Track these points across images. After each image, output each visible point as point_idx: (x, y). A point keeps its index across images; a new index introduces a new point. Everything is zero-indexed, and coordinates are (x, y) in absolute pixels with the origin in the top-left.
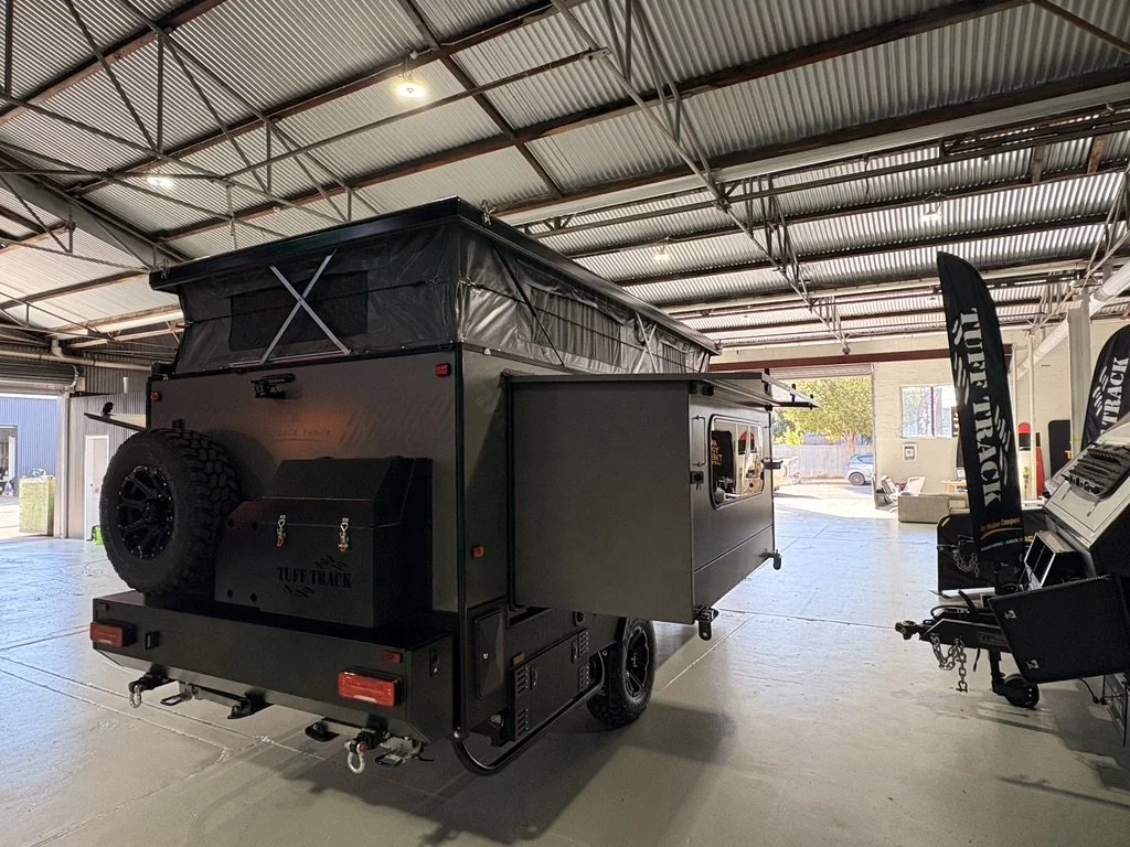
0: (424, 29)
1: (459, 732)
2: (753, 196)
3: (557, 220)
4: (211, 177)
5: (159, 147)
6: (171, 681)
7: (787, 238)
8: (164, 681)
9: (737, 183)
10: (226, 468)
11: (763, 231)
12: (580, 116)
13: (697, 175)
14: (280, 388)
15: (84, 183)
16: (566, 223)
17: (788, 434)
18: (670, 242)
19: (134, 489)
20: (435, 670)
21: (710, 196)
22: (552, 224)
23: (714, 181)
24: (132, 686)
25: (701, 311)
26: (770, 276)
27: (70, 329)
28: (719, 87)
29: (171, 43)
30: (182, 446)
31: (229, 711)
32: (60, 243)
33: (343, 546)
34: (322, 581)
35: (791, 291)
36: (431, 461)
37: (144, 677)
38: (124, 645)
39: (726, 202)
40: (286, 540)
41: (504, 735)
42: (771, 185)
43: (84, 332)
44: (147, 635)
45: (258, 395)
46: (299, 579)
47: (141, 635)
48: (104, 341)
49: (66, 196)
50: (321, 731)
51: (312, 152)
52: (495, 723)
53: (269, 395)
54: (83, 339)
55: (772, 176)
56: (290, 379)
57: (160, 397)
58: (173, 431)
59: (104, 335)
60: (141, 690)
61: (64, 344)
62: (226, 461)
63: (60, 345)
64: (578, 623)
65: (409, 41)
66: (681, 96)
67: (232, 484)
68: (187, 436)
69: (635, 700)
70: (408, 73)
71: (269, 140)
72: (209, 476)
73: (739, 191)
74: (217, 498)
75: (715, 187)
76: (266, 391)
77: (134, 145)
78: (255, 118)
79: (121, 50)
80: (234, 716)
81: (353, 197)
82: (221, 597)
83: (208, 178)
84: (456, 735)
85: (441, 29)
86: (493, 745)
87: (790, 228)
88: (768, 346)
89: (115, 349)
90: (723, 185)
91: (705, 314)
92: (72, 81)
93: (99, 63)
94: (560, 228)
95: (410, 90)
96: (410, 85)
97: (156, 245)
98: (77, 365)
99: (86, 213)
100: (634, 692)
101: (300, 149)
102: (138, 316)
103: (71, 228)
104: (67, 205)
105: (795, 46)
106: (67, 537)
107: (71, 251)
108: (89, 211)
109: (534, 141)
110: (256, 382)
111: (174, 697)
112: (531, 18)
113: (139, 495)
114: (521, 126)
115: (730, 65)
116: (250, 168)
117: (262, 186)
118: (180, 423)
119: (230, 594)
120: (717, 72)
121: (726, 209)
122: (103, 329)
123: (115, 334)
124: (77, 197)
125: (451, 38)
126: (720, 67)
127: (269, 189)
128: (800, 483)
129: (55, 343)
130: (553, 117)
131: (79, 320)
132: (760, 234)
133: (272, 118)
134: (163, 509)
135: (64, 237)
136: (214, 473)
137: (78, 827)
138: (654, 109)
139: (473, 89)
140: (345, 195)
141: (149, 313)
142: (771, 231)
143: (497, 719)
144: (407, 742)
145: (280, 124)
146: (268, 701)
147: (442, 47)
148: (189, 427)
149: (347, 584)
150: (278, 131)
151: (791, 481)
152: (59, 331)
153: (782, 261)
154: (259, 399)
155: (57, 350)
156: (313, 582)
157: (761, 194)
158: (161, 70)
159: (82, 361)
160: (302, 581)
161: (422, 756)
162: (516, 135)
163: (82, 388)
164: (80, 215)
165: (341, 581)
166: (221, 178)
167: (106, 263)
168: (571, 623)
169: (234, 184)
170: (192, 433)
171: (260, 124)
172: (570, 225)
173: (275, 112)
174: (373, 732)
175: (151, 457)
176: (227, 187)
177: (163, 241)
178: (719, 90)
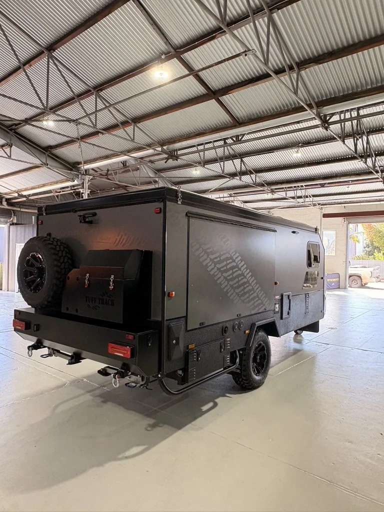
0: (168, 43)
1: (161, 374)
2: (345, 120)
3: (237, 136)
4: (70, 121)
5: (47, 108)
6: (45, 347)
7: (368, 143)
8: (42, 347)
9: (333, 114)
10: (67, 255)
11: (352, 140)
12: (247, 82)
13: (309, 111)
14: (90, 219)
15: (16, 125)
16: (242, 138)
17: (376, 254)
18: (302, 146)
19: (30, 263)
20: (150, 345)
21: (317, 122)
22: (234, 139)
23: (319, 115)
24: (29, 347)
25: (320, 184)
26: (358, 165)
27: (10, 193)
28: (320, 64)
29: (52, 57)
30: (49, 244)
31: (67, 362)
32: (6, 153)
33: (111, 287)
34: (103, 303)
35: (371, 173)
36: (152, 252)
37: (34, 345)
38: (25, 329)
39: (326, 125)
40: (89, 284)
41: (184, 380)
42: (358, 114)
43: (16, 195)
44: (34, 326)
45: (81, 222)
46: (94, 302)
47: (32, 326)
48: (24, 199)
49: (8, 131)
50: (104, 372)
51: (117, 106)
52: (179, 374)
53: (85, 222)
54: (16, 198)
55: (359, 109)
56: (95, 215)
57: (42, 223)
58: (46, 237)
59: (25, 196)
60: (32, 350)
61: (7, 200)
62: (67, 251)
63: (6, 201)
64: (224, 334)
65: (161, 50)
66: (299, 70)
67: (69, 261)
68: (52, 240)
69: (257, 378)
70: (160, 66)
71: (96, 101)
72: (60, 257)
73: (336, 118)
74: (63, 267)
75: (320, 118)
76: (84, 220)
77: (37, 107)
78: (90, 91)
79: (31, 63)
80: (69, 364)
81: (136, 128)
82: (63, 310)
83: (68, 121)
84: (159, 376)
85: (176, 42)
86: (178, 384)
87: (370, 137)
88: (362, 204)
89: (29, 203)
90: (325, 116)
91: (323, 186)
92: (11, 78)
93: (21, 69)
94: (238, 141)
95: (161, 74)
96: (162, 72)
97: (47, 153)
98: (13, 210)
99: (17, 139)
100: (256, 374)
101: (111, 105)
102: (39, 187)
103: (11, 146)
104: (8, 135)
105: (362, 39)
106: (8, 291)
107: (10, 157)
108: (17, 137)
109: (224, 96)
110: (80, 216)
111: (46, 355)
112: (220, 35)
113: (32, 265)
114: (217, 89)
115: (326, 52)
116: (88, 115)
117: (93, 124)
118: (49, 235)
119: (67, 309)
120: (319, 56)
121: (326, 129)
122: (25, 193)
123: (29, 195)
124: (13, 131)
125: (181, 47)
126: (321, 53)
127: (96, 125)
128: (380, 281)
129: (4, 200)
130: (233, 84)
131: (14, 189)
132: (350, 142)
133: (98, 90)
134: (41, 271)
135: (7, 150)
136: (62, 256)
137: (7, 405)
138: (282, 78)
139: (193, 72)
140: (132, 127)
141: (44, 185)
142: (357, 139)
143: (180, 372)
144: (139, 378)
145: (102, 93)
146: (83, 356)
147: (177, 51)
148: (53, 236)
149: (113, 304)
150: (100, 97)
151: (374, 280)
152: (6, 194)
153: (364, 156)
154: (81, 224)
155: (5, 203)
156: (99, 303)
157: (351, 119)
158: (48, 70)
159: (15, 209)
160: (95, 302)
161: (147, 387)
162: (214, 94)
163: (15, 221)
164: (15, 139)
165: (110, 303)
166: (74, 121)
167: (25, 162)
168: (221, 333)
169: (80, 123)
170: (54, 238)
171: (92, 94)
172: (243, 139)
173: (99, 88)
174: (123, 371)
175: (37, 249)
176: (77, 125)
177: (50, 151)
178: (321, 65)
